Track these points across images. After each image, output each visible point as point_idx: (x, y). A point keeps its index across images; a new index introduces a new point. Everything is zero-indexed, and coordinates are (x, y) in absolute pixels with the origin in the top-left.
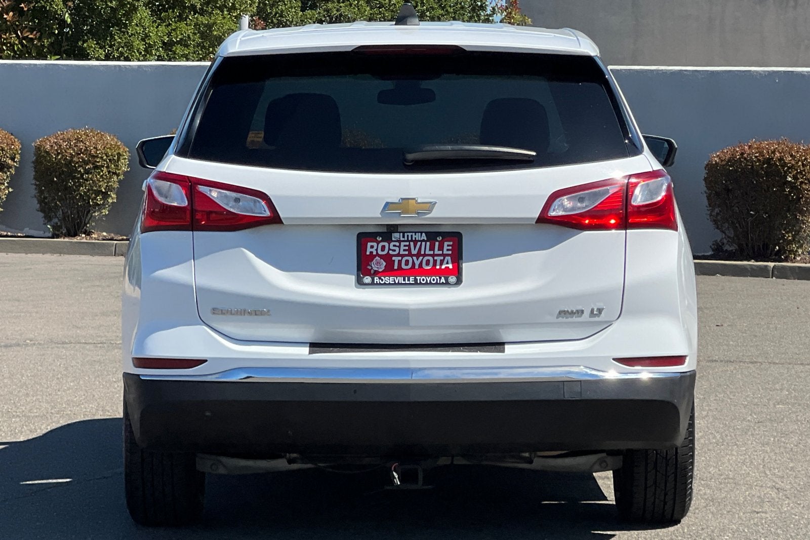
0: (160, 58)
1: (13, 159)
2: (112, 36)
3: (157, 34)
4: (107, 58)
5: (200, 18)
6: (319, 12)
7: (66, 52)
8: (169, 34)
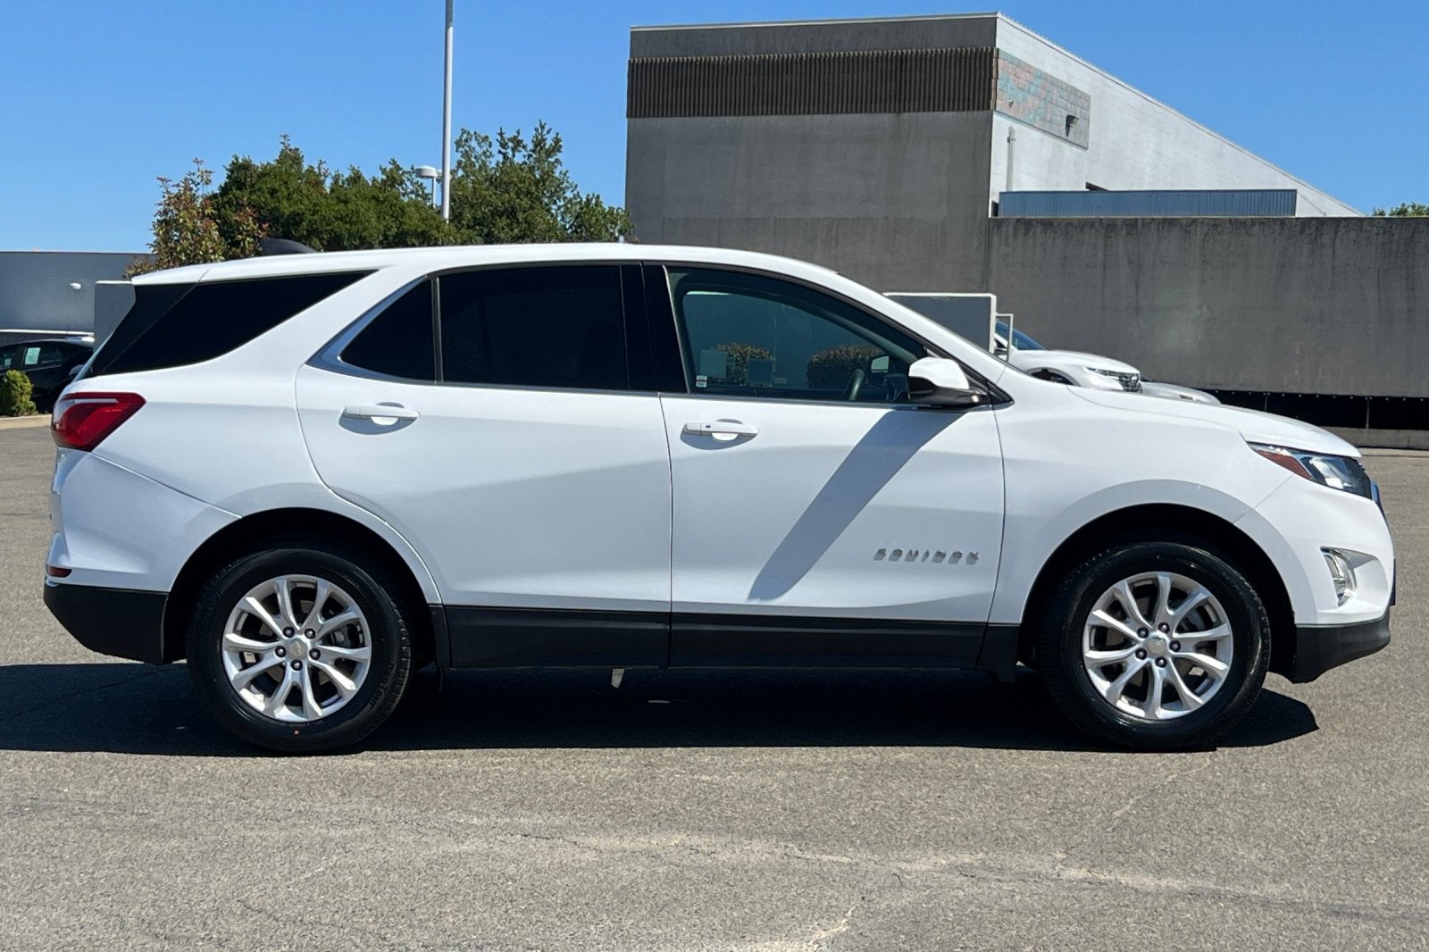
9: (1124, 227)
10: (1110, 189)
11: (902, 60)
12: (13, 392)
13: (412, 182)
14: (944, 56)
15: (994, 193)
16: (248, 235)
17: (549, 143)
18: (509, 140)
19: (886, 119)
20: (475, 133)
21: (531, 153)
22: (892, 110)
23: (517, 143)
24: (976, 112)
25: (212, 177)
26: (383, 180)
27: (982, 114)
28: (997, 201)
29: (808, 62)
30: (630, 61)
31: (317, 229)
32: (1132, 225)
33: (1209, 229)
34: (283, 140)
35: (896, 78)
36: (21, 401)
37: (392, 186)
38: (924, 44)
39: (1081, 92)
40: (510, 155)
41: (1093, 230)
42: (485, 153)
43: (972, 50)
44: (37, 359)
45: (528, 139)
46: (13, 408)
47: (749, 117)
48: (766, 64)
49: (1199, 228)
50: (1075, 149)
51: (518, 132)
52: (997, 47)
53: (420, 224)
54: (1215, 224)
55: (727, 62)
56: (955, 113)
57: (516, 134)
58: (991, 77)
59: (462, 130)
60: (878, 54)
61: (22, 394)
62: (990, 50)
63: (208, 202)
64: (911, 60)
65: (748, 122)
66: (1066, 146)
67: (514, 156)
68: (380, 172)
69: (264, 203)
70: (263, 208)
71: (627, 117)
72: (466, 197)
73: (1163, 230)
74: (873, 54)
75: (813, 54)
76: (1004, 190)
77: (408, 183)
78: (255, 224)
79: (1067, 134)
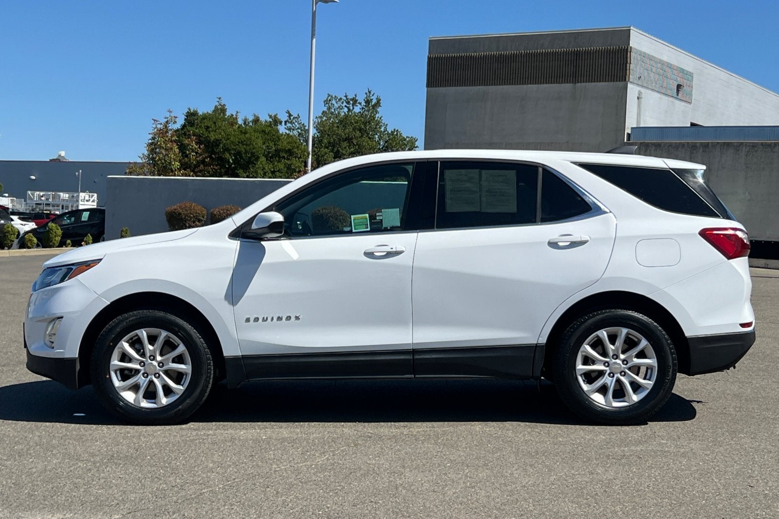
0: (270, 178)
1: (203, 217)
2: (249, 168)
3: (268, 167)
4: (248, 177)
5: (287, 161)
6: (342, 158)
7: (231, 174)
8: (273, 168)
9: (701, 147)
10: (705, 126)
11: (577, 54)
12: (51, 235)
13: (298, 123)
14: (600, 52)
15: (628, 128)
16: (193, 151)
17: (374, 101)
18: (351, 99)
19: (567, 87)
20: (335, 96)
21: (364, 107)
22: (571, 82)
23: (355, 101)
24: (618, 83)
25: (177, 120)
26: (270, 122)
27: (621, 84)
28: (630, 132)
29: (525, 56)
30: (428, 56)
31: (228, 148)
32: (706, 146)
33: (750, 149)
34: (218, 100)
35: (574, 65)
36: (55, 240)
37: (276, 125)
38: (590, 44)
39: (687, 71)
40: (351, 108)
41: (684, 149)
42: (339, 107)
43: (616, 48)
44: (87, 218)
45: (361, 99)
46: (51, 244)
47: (492, 87)
48: (502, 57)
49: (744, 148)
50: (683, 104)
51: (356, 95)
52: (630, 46)
53: (287, 145)
54: (754, 146)
55: (481, 56)
56: (606, 83)
57: (355, 97)
58: (627, 62)
59: (328, 94)
60: (564, 50)
61: (55, 236)
62: (626, 48)
63: (174, 133)
64: (582, 54)
65: (491, 89)
66: (677, 102)
67: (353, 108)
68: (269, 117)
69: (202, 134)
70: (201, 137)
71: (427, 87)
72: (325, 131)
73: (723, 148)
74: (561, 50)
75: (528, 51)
76: (635, 126)
77: (296, 124)
78: (197, 145)
79: (678, 95)
